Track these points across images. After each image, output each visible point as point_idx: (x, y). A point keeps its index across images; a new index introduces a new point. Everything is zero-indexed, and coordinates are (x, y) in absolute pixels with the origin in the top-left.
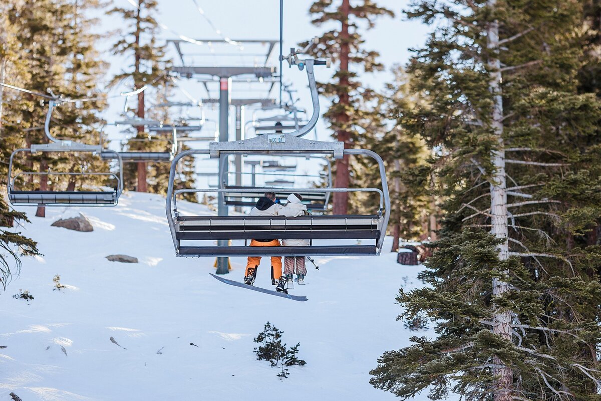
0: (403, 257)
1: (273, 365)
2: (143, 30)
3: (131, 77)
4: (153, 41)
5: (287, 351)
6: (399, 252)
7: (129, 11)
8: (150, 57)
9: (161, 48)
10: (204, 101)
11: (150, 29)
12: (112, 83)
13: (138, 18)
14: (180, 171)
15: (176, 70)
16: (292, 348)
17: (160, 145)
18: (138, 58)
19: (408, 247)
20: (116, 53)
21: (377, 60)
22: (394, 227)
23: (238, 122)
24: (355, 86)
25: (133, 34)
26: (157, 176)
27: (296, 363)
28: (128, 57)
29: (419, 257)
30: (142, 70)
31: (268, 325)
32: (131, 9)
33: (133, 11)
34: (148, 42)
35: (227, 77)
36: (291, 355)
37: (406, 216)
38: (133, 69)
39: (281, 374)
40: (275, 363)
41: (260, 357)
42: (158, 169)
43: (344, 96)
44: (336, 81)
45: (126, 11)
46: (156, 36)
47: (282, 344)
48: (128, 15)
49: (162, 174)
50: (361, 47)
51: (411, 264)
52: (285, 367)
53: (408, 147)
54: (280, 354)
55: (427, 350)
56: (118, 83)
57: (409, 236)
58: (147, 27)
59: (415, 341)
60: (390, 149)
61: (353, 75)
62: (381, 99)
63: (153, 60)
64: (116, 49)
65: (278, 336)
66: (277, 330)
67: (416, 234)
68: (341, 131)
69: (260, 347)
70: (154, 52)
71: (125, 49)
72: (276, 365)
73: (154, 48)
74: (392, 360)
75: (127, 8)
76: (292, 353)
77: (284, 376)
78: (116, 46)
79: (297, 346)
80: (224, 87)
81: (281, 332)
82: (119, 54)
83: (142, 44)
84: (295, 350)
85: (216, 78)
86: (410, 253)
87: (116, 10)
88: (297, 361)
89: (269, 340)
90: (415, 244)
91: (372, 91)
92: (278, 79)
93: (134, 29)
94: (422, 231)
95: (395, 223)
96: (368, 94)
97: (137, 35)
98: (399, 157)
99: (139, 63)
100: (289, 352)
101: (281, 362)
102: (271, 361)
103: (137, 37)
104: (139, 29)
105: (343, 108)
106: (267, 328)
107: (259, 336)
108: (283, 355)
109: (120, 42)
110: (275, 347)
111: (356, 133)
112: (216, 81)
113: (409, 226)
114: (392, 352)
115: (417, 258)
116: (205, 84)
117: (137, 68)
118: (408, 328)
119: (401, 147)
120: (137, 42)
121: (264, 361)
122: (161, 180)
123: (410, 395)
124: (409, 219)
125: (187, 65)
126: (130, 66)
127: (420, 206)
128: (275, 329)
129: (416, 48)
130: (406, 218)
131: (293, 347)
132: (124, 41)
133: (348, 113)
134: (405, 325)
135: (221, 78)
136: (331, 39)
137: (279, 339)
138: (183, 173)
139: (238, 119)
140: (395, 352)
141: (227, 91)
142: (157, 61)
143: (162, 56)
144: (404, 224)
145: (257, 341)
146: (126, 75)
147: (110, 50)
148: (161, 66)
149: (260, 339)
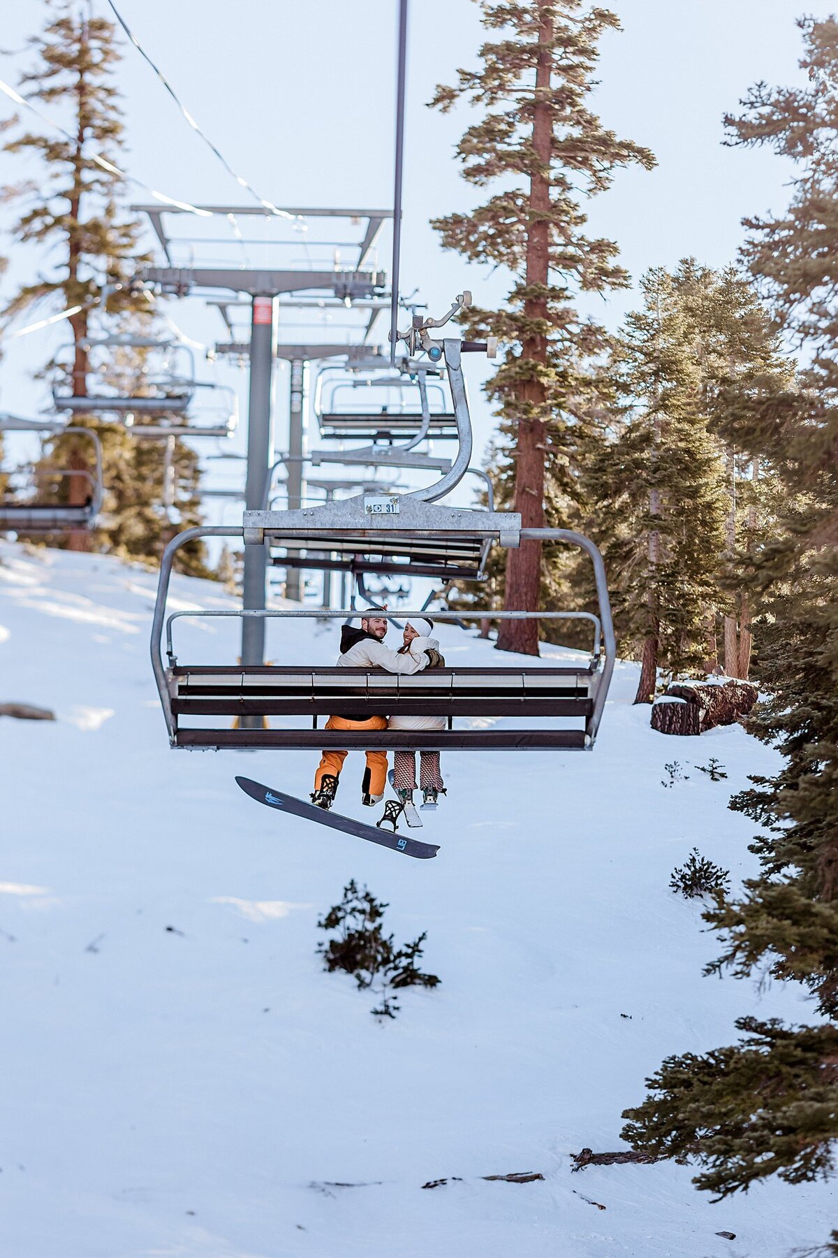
0: (665, 714)
1: (362, 984)
2: (88, 188)
3: (60, 291)
4: (109, 211)
5: (395, 951)
6: (657, 702)
7: (58, 144)
8: (101, 247)
9: (128, 226)
10: (221, 349)
11: (102, 184)
12: (16, 304)
13: (76, 159)
14: (170, 500)
15: (153, 275)
16: (408, 946)
17: (122, 444)
18: (75, 249)
19: (677, 692)
20: (25, 238)
21: (611, 263)
22: (644, 642)
23: (297, 396)
24: (561, 319)
25: (63, 195)
26: (118, 511)
27: (417, 981)
28: (54, 246)
29: (702, 713)
30: (83, 275)
31: (352, 888)
32: (63, 139)
33: (66, 144)
34: (100, 214)
35: (272, 296)
36: (404, 962)
37: (674, 618)
38: (64, 274)
39: (381, 1008)
40: (367, 981)
41: (332, 965)
42: (120, 495)
43: (535, 342)
44: (517, 307)
45: (52, 142)
46: (118, 201)
47: (384, 935)
48: (54, 152)
49: (130, 506)
50: (576, 231)
51: (684, 731)
52: (391, 992)
53: (680, 461)
54: (379, 958)
55: (784, 1059)
56: (30, 306)
57: (678, 665)
58: (97, 181)
59: (750, 1029)
60: (638, 464)
61: (557, 294)
62: (619, 349)
63: (109, 254)
64: (26, 228)
65: (375, 913)
66: (371, 901)
67: (695, 660)
68: (527, 421)
69: (332, 942)
70: (112, 236)
71: (47, 228)
72: (368, 985)
73: (113, 228)
74: (687, 1084)
75: (55, 136)
76: (408, 956)
77: (386, 1012)
78: (26, 221)
79: (421, 939)
80: (262, 317)
81: (382, 906)
82: (33, 240)
83: (84, 217)
84: (415, 949)
85: (245, 297)
86: (682, 706)
87: (29, 141)
88: (419, 977)
89: (354, 923)
90: (692, 684)
91: (600, 330)
92: (389, 301)
93: (67, 183)
94: (709, 654)
95: (648, 633)
96: (590, 339)
97: (73, 197)
98: (661, 483)
99: (79, 261)
100: (400, 954)
101: (381, 978)
102: (358, 977)
103: (75, 203)
104: (79, 184)
105: (534, 367)
106: (350, 896)
107: (330, 915)
108: (386, 961)
109: (36, 213)
110: (368, 940)
111: (562, 427)
112: (244, 304)
113: (677, 641)
114: (685, 1057)
115: (696, 717)
116: (223, 309)
117: (73, 271)
118: (680, 891)
119: (662, 459)
120: (74, 212)
121: (340, 975)
122: (128, 518)
123: (736, 1188)
124: (679, 626)
125: (178, 264)
126: (58, 267)
127: (704, 596)
128: (368, 898)
129: (765, 218)
130: (672, 621)
131: (411, 943)
132: (44, 212)
133: (544, 380)
134: (674, 885)
135: (254, 296)
136: (508, 212)
137: (378, 921)
138: (175, 505)
139: (296, 390)
140: (694, 1058)
141: (269, 326)
142: (119, 257)
143: (131, 246)
144: (668, 637)
145: (327, 926)
146: (48, 287)
147: (15, 231)
148: (128, 269)
149: (332, 921)
